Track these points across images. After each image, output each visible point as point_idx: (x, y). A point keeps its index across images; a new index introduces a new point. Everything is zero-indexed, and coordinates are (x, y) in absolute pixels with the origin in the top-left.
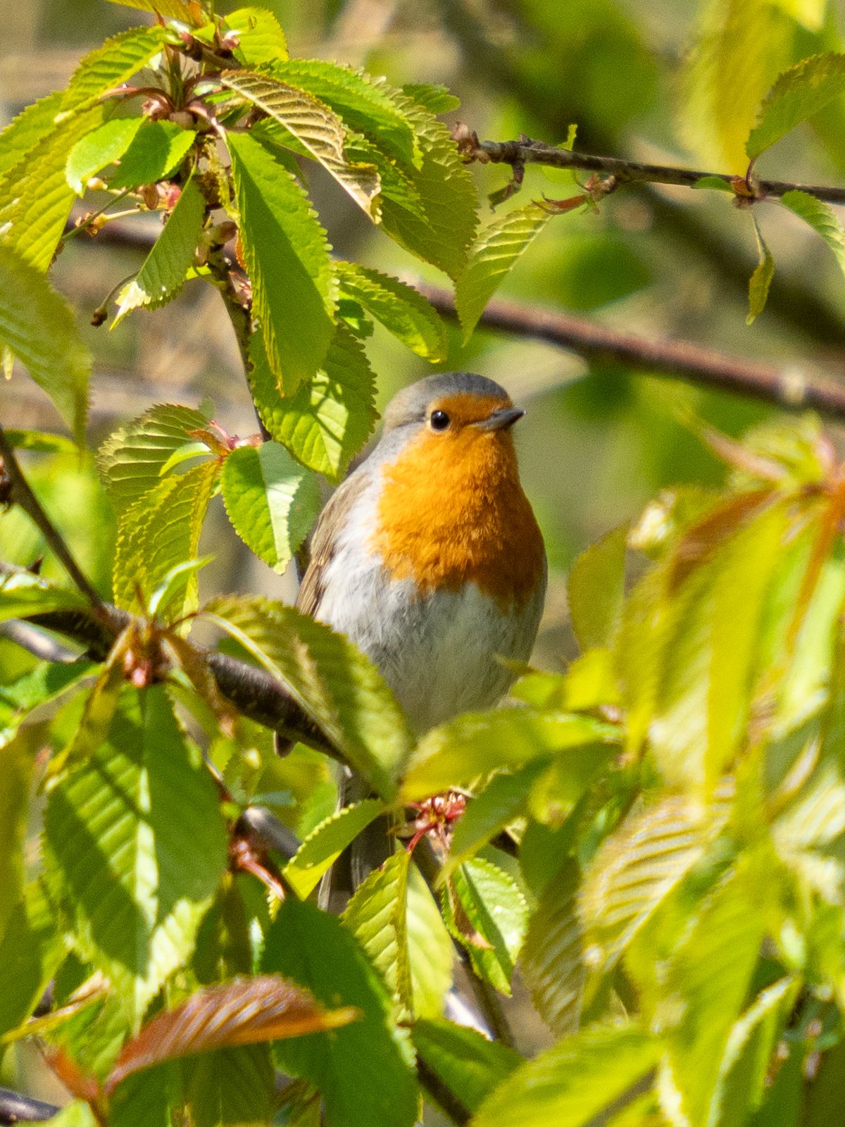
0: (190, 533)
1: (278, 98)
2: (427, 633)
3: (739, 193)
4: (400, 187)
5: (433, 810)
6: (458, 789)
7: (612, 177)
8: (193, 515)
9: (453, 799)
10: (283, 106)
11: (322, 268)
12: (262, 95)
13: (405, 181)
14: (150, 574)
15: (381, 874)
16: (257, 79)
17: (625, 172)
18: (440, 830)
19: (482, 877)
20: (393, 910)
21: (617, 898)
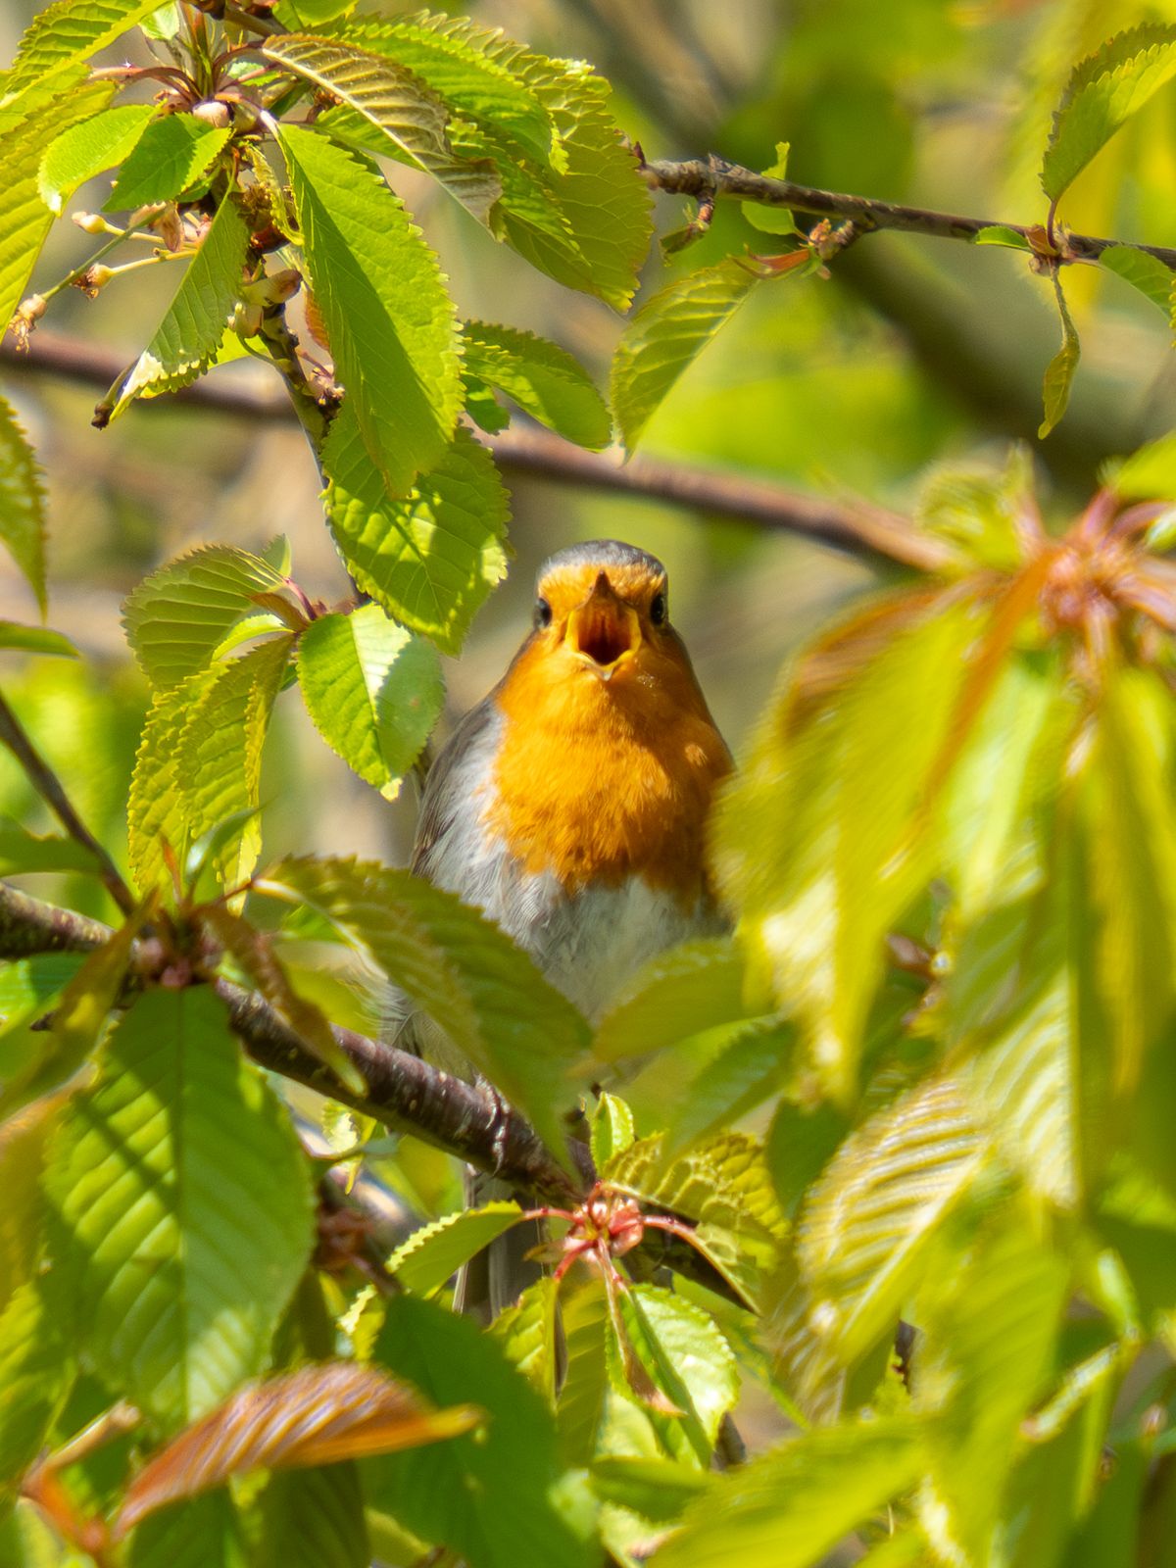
0: (246, 740)
1: (350, 71)
2: (582, 946)
3: (1039, 250)
4: (534, 199)
5: (590, 1220)
6: (627, 1189)
7: (849, 223)
8: (250, 713)
9: (620, 1206)
10: (357, 82)
11: (436, 310)
12: (326, 68)
13: (539, 190)
14: (189, 801)
15: (517, 1312)
16: (317, 44)
17: (869, 216)
18: (601, 1249)
19: (664, 1314)
20: (538, 1360)
21: (857, 1234)
